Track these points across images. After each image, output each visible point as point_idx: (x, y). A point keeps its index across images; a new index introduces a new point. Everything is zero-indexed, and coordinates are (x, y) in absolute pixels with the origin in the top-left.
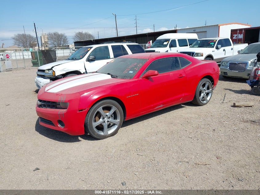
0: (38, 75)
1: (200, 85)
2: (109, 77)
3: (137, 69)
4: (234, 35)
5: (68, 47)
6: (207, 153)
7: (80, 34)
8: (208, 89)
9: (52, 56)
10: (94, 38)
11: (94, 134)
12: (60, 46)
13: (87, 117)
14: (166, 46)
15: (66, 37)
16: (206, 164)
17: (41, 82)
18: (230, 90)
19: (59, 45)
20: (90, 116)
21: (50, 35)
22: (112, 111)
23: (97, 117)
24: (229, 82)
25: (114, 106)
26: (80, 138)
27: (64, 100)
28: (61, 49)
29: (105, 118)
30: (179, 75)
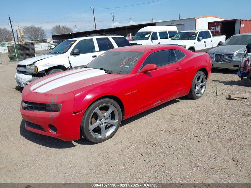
0: (18, 71)
1: (196, 78)
2: (103, 72)
3: (134, 64)
4: (211, 28)
5: (45, 41)
6: (220, 154)
7: (58, 27)
8: (202, 82)
9: (30, 50)
10: (72, 32)
11: (91, 138)
12: (38, 40)
13: (82, 120)
14: (147, 38)
15: (43, 31)
16: (224, 169)
17: (23, 79)
18: (219, 81)
19: (36, 39)
20: (86, 118)
21: (26, 28)
22: (110, 111)
23: (93, 118)
24: (215, 73)
25: (111, 106)
26: (74, 143)
27: (56, 101)
28: (39, 42)
29: (103, 119)
30: (176, 69)
